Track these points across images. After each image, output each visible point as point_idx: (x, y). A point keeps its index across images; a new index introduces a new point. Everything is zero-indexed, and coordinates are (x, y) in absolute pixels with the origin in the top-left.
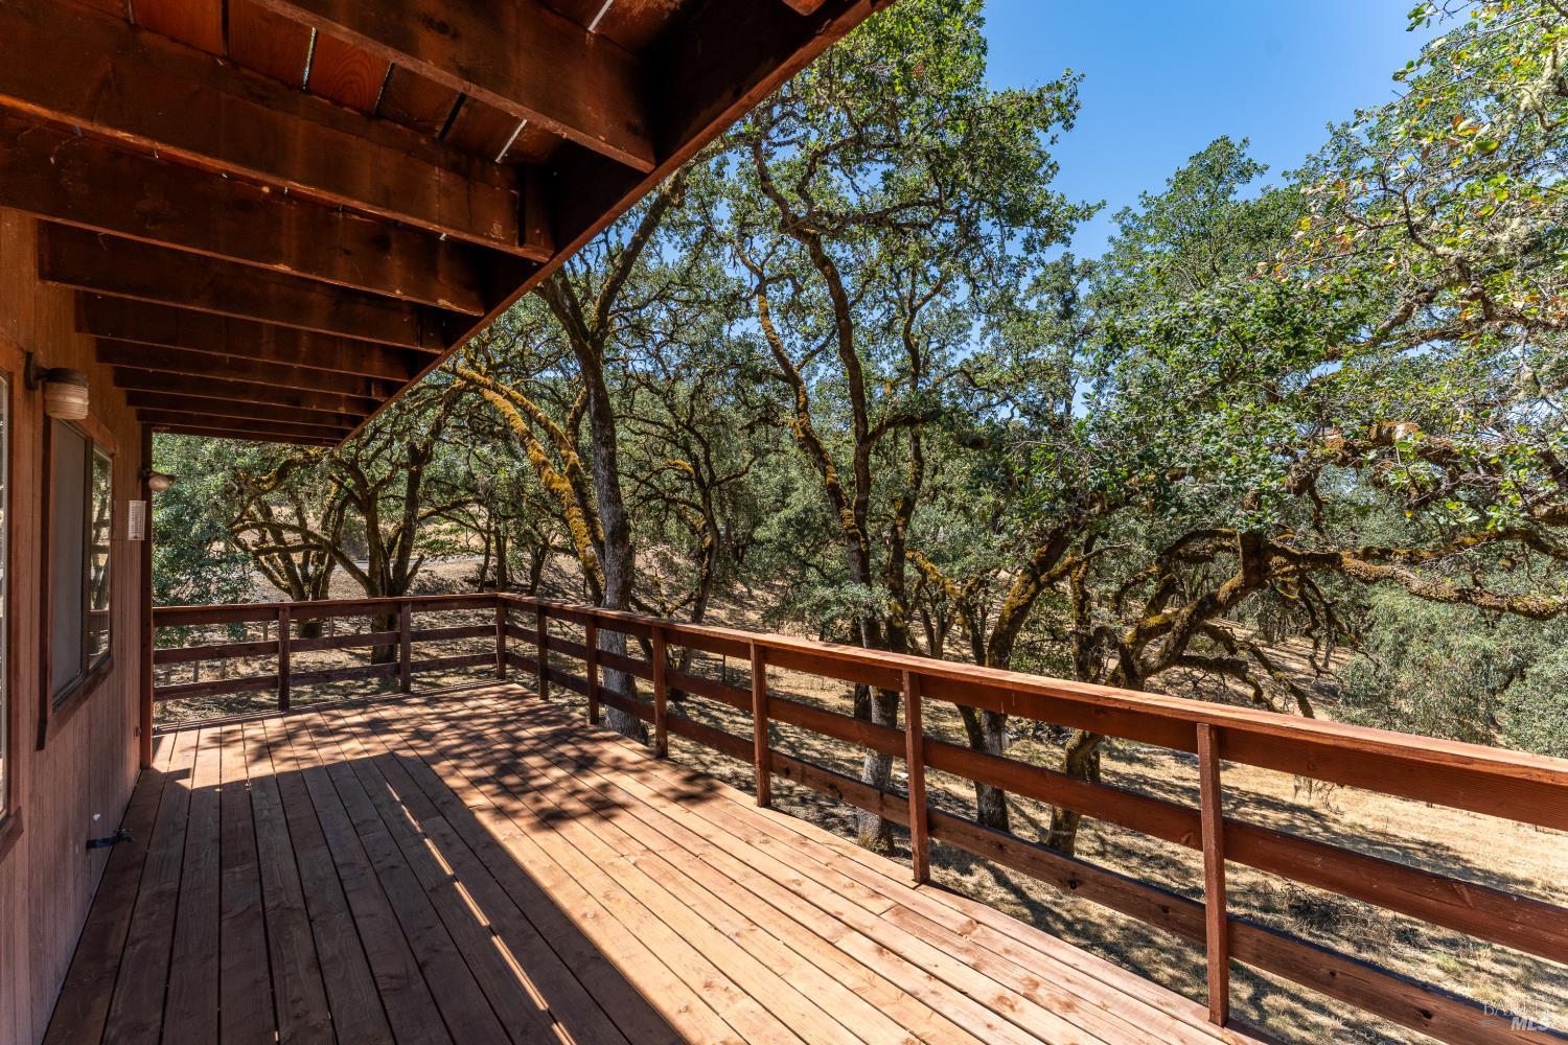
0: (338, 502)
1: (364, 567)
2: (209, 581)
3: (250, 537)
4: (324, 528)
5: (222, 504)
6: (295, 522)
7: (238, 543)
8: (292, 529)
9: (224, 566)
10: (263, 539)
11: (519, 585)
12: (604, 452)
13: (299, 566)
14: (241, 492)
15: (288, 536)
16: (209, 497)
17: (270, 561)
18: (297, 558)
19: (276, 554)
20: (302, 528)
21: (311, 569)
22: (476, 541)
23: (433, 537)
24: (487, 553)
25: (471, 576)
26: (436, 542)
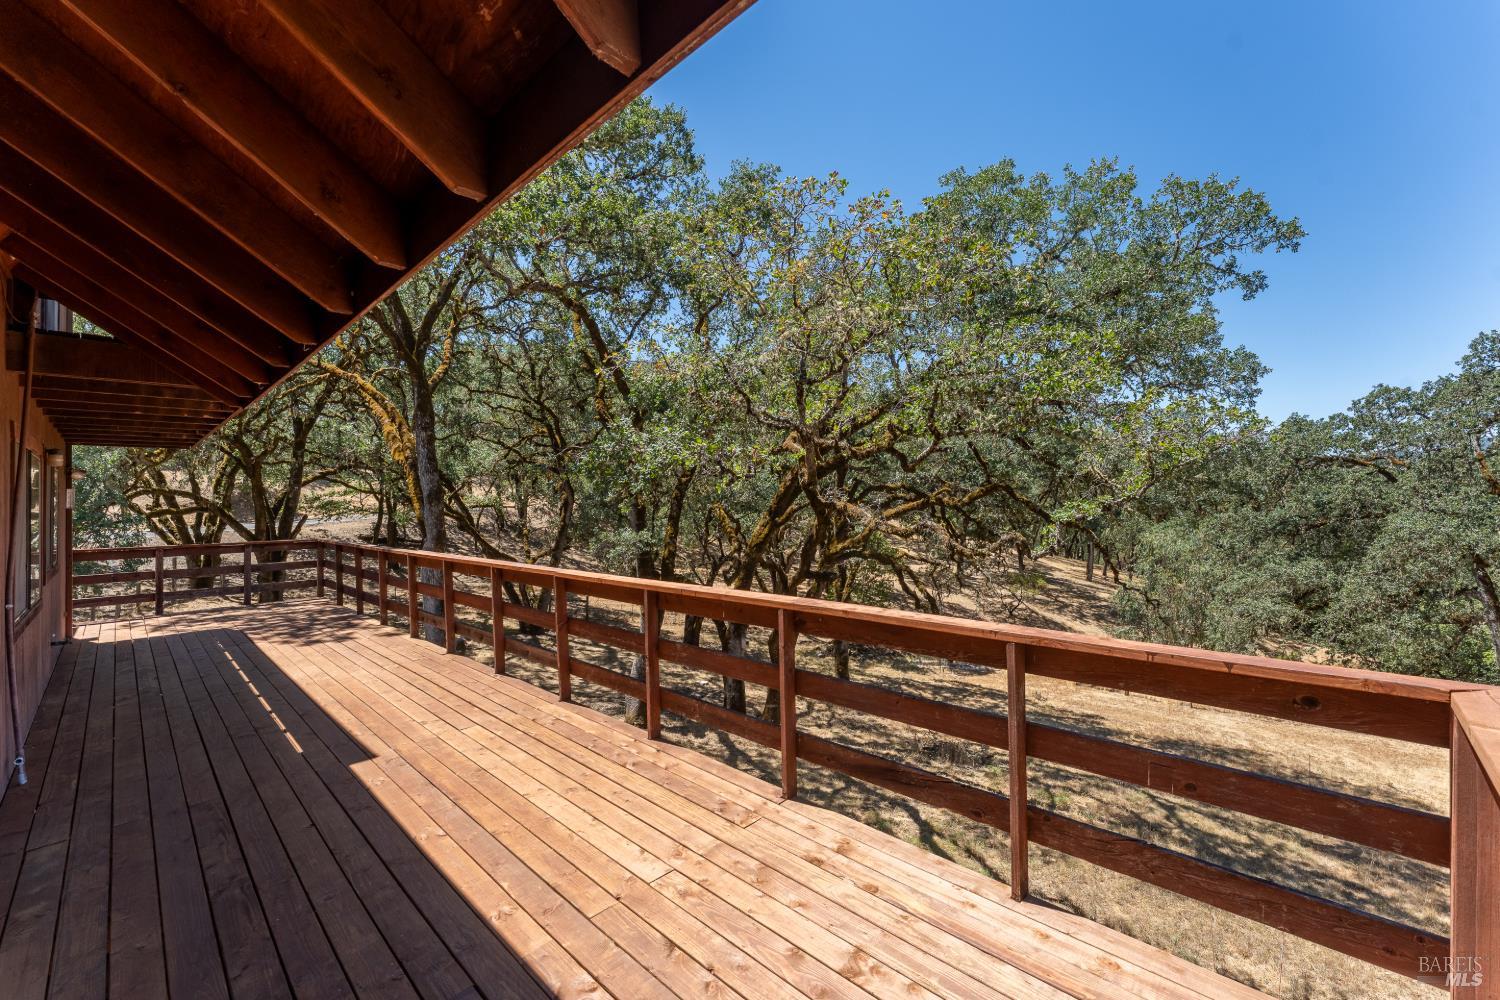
0: (229, 469)
1: (251, 527)
2: (108, 537)
3: (143, 502)
4: (216, 491)
5: (118, 476)
6: (188, 488)
7: (133, 507)
8: (184, 494)
9: (121, 525)
10: (157, 503)
11: (413, 541)
12: (423, 434)
13: (192, 527)
14: (134, 464)
15: (180, 500)
16: (107, 470)
17: (164, 522)
18: (190, 519)
19: (169, 516)
20: (195, 494)
21: (203, 530)
22: (371, 501)
23: (327, 499)
24: (380, 513)
25: (365, 533)
26: (331, 503)
